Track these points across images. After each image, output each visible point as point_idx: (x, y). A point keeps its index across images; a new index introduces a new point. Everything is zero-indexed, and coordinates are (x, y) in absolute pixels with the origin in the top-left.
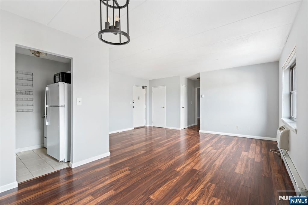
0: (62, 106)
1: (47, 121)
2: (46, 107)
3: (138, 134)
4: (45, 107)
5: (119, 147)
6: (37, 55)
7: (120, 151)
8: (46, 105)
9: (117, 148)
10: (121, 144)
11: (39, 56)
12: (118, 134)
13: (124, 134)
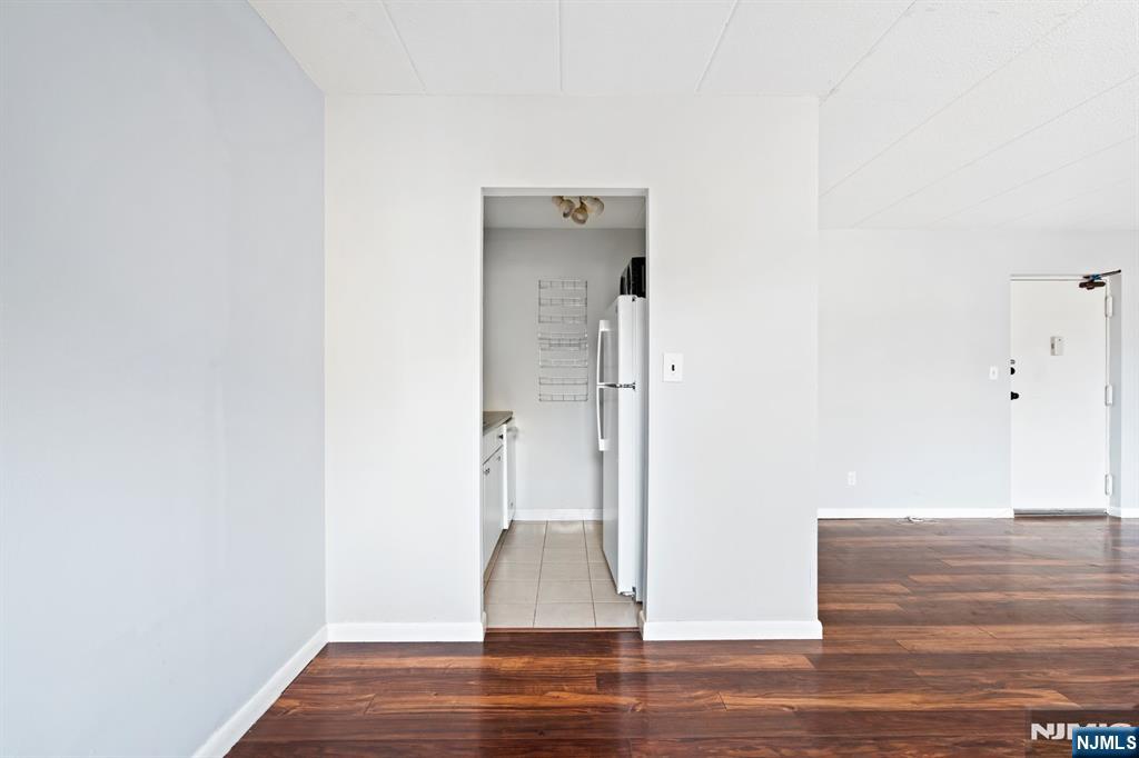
0: (628, 386)
1: (602, 438)
2: (601, 390)
3: (1033, 557)
4: (598, 388)
5: (887, 606)
6: (580, 217)
7: (888, 632)
8: (601, 381)
9: (873, 607)
10: (907, 590)
11: (583, 222)
12: (908, 526)
13: (940, 534)
